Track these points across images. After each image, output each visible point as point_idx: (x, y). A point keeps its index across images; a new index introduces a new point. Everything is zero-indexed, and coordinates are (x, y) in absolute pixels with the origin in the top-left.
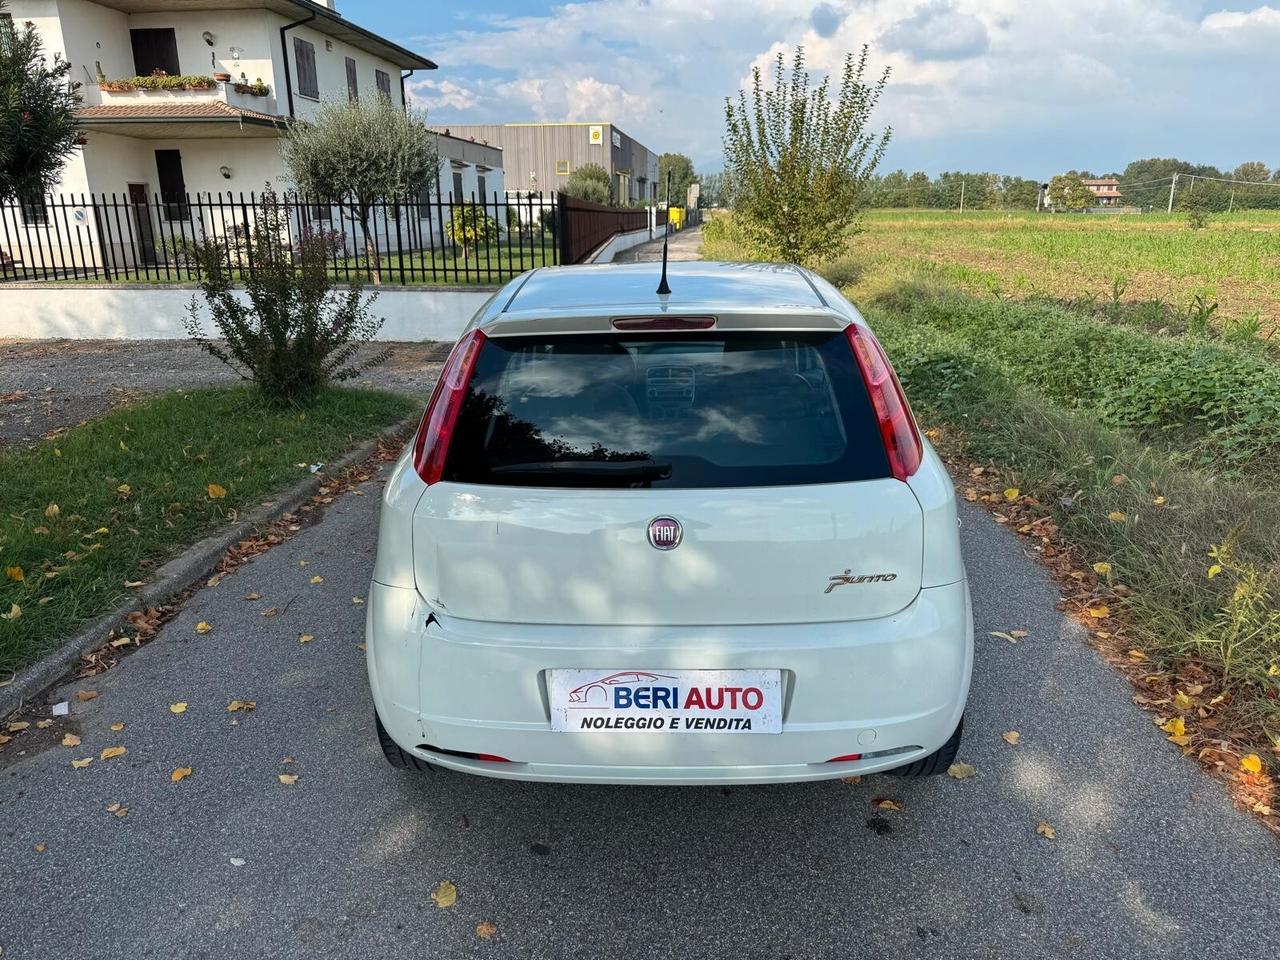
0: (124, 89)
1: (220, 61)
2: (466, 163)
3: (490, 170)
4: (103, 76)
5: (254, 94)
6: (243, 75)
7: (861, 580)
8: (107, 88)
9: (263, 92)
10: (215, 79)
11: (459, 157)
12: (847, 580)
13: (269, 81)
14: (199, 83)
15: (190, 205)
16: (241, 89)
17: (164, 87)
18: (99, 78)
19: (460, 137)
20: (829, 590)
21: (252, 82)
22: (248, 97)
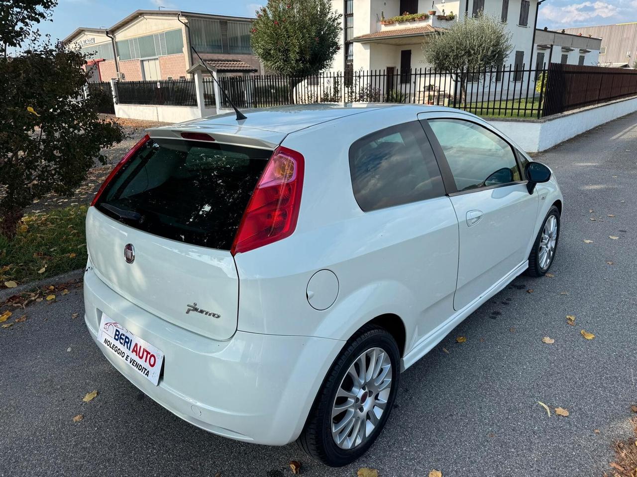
0: (391, 23)
1: (436, 5)
2: (572, 48)
3: (589, 52)
4: (384, 18)
5: (447, 20)
6: (443, 11)
7: (202, 312)
8: (384, 23)
9: (451, 18)
10: (429, 14)
11: (568, 45)
12: (196, 310)
13: (456, 12)
14: (421, 17)
15: (411, 74)
16: (440, 18)
17: (406, 20)
18: (382, 19)
19: (571, 34)
20: (187, 313)
21: (447, 13)
22: (444, 21)
